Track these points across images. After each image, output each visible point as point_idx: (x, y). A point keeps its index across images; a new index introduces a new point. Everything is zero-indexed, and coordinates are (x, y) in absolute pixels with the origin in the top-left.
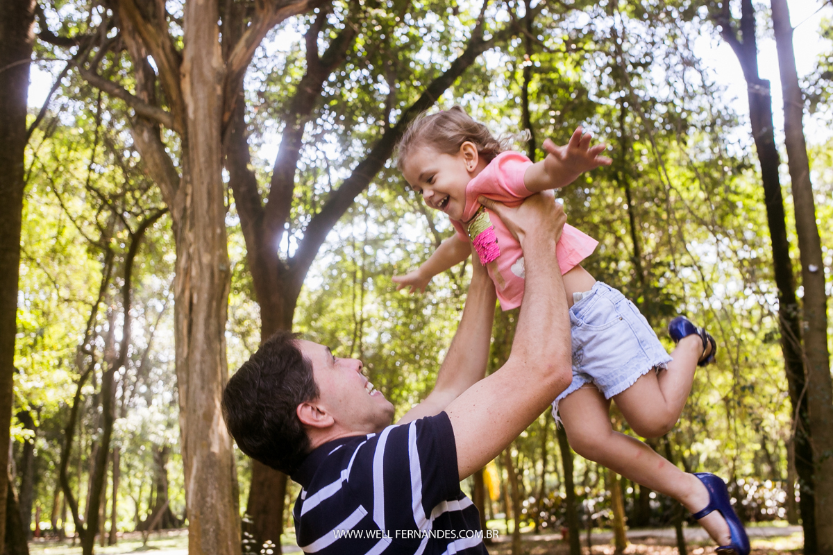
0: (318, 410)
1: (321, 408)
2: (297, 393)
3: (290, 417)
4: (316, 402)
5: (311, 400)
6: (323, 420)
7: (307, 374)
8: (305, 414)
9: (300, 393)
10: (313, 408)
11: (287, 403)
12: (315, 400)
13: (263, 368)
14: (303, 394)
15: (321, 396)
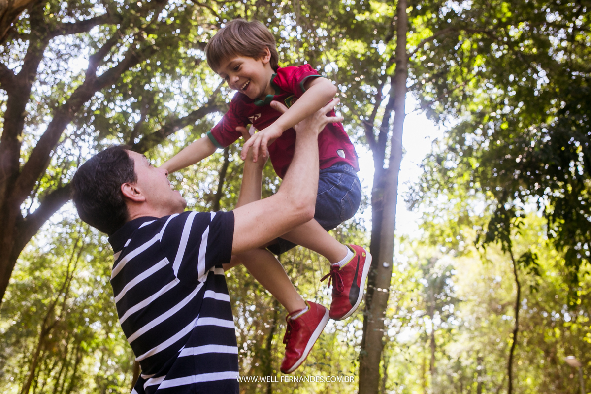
0: (135, 191)
1: (138, 189)
2: (122, 177)
3: (116, 191)
4: (134, 185)
5: (131, 182)
6: (138, 196)
7: (130, 166)
8: (126, 190)
9: (124, 177)
10: (132, 189)
11: (115, 182)
12: (133, 183)
13: (102, 160)
14: (127, 178)
15: (138, 181)
